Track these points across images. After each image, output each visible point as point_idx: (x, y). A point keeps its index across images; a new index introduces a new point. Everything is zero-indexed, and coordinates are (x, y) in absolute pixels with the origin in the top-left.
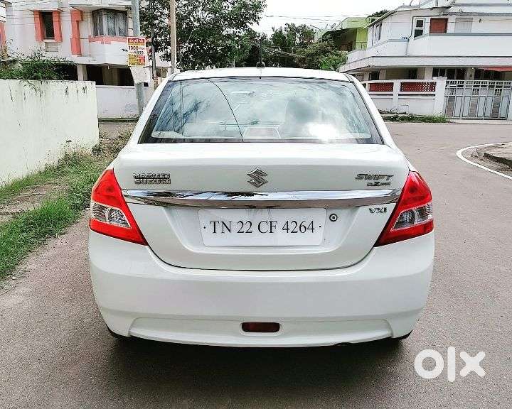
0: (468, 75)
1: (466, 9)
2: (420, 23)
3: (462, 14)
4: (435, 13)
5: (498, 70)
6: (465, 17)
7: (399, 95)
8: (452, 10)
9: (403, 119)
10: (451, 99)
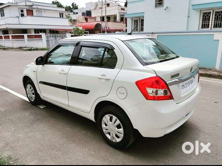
0: (47, 32)
1: (39, 7)
2: (22, 11)
3: (38, 9)
4: (27, 7)
5: (58, 30)
6: (39, 10)
7: (28, 40)
8: (34, 7)
9: (34, 50)
10: (48, 41)
